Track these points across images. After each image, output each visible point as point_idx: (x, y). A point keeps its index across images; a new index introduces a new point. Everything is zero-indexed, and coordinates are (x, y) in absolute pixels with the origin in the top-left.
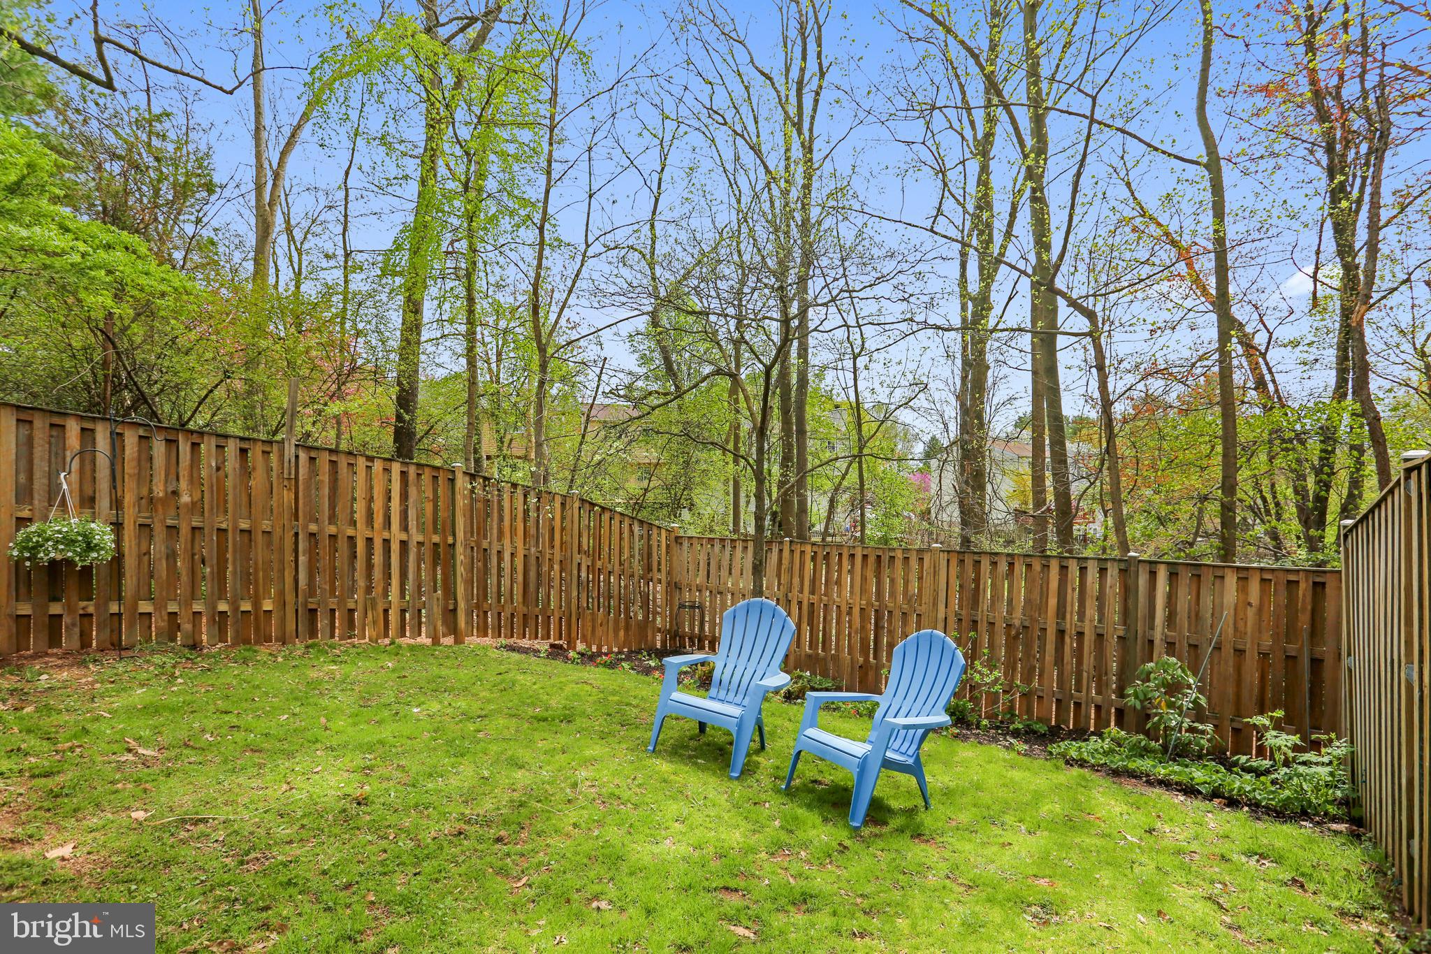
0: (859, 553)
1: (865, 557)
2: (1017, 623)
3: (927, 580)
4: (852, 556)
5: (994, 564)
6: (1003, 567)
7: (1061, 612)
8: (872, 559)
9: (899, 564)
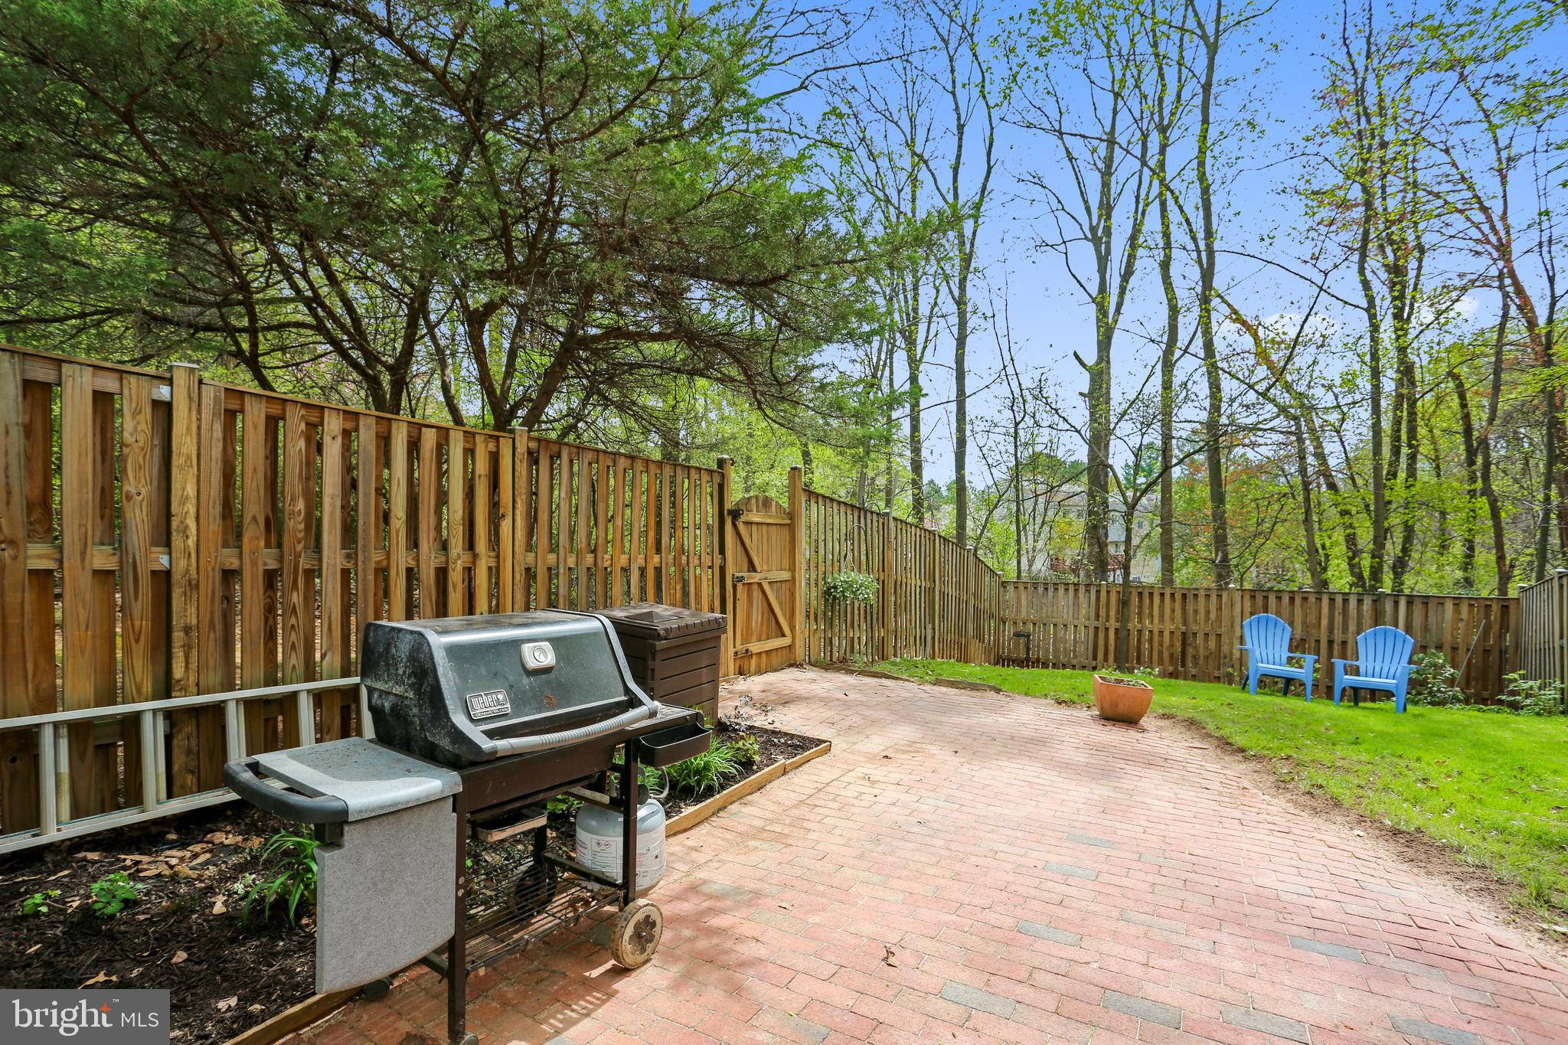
0: (1168, 592)
1: (1172, 595)
2: (1298, 637)
3: (1225, 611)
4: (1162, 595)
5: (1279, 598)
6: (1286, 599)
7: (1331, 629)
8: (1178, 597)
9: (1202, 600)
